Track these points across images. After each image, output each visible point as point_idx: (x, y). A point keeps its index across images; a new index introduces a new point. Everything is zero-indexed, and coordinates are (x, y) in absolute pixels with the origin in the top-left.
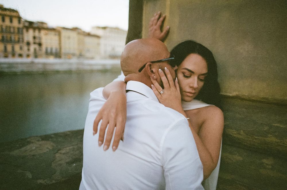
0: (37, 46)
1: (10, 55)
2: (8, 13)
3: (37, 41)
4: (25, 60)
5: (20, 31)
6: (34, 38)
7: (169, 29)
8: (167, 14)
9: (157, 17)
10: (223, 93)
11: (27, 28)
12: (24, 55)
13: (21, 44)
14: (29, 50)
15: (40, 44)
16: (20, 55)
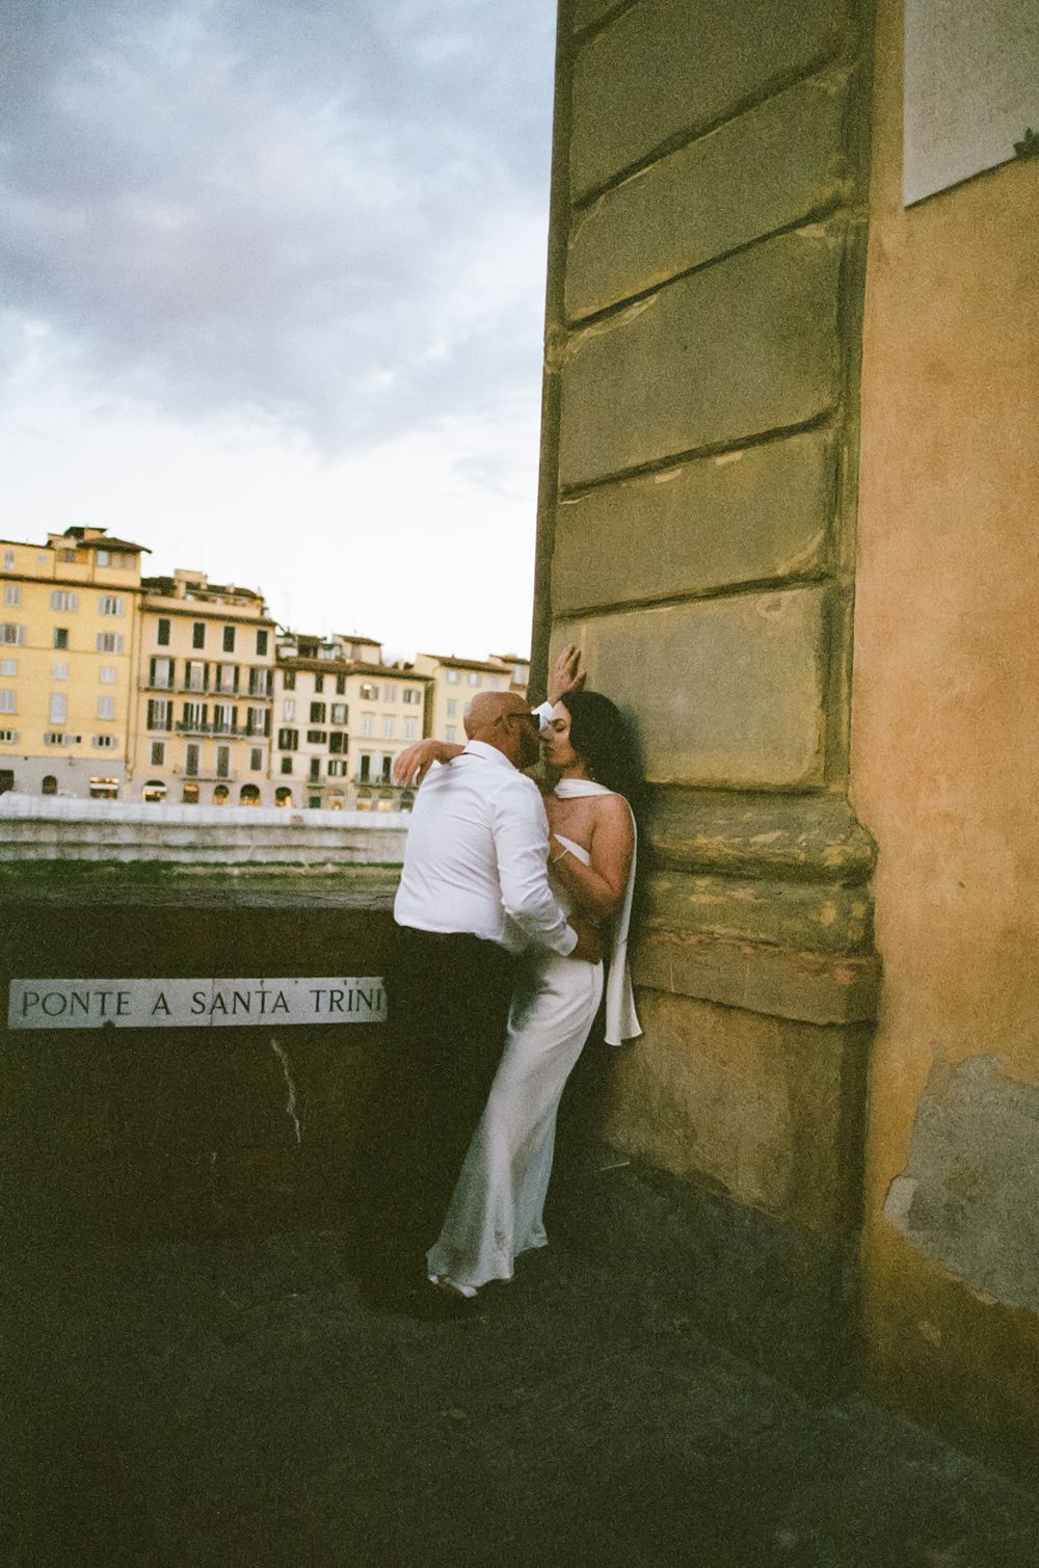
0: (322, 751)
1: (207, 792)
2: (218, 607)
3: (327, 728)
4: (266, 812)
5: (259, 683)
6: (317, 711)
7: (586, 674)
8: (582, 648)
9: (567, 654)
10: (651, 779)
11: (290, 669)
12: (267, 793)
13: (258, 741)
14: (287, 767)
15: (338, 742)
16: (250, 791)
